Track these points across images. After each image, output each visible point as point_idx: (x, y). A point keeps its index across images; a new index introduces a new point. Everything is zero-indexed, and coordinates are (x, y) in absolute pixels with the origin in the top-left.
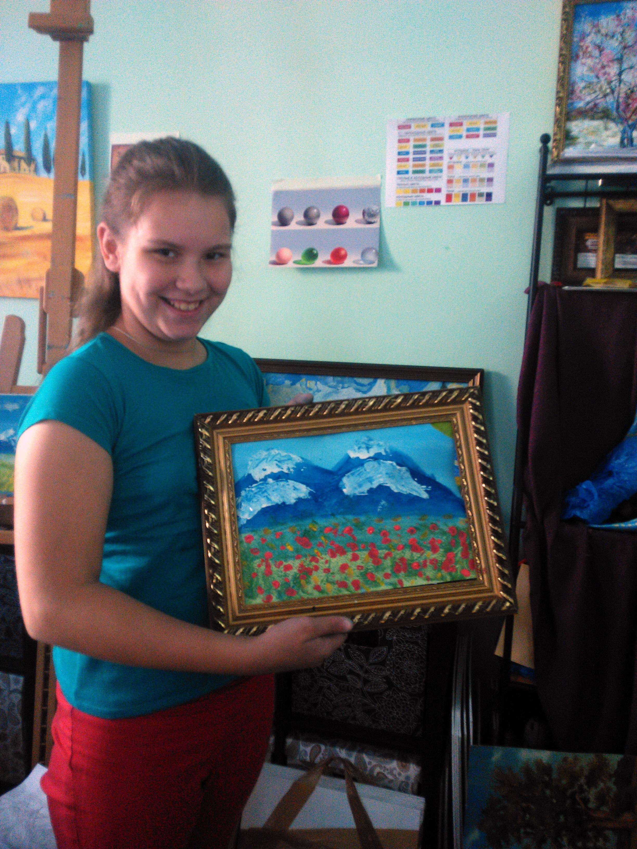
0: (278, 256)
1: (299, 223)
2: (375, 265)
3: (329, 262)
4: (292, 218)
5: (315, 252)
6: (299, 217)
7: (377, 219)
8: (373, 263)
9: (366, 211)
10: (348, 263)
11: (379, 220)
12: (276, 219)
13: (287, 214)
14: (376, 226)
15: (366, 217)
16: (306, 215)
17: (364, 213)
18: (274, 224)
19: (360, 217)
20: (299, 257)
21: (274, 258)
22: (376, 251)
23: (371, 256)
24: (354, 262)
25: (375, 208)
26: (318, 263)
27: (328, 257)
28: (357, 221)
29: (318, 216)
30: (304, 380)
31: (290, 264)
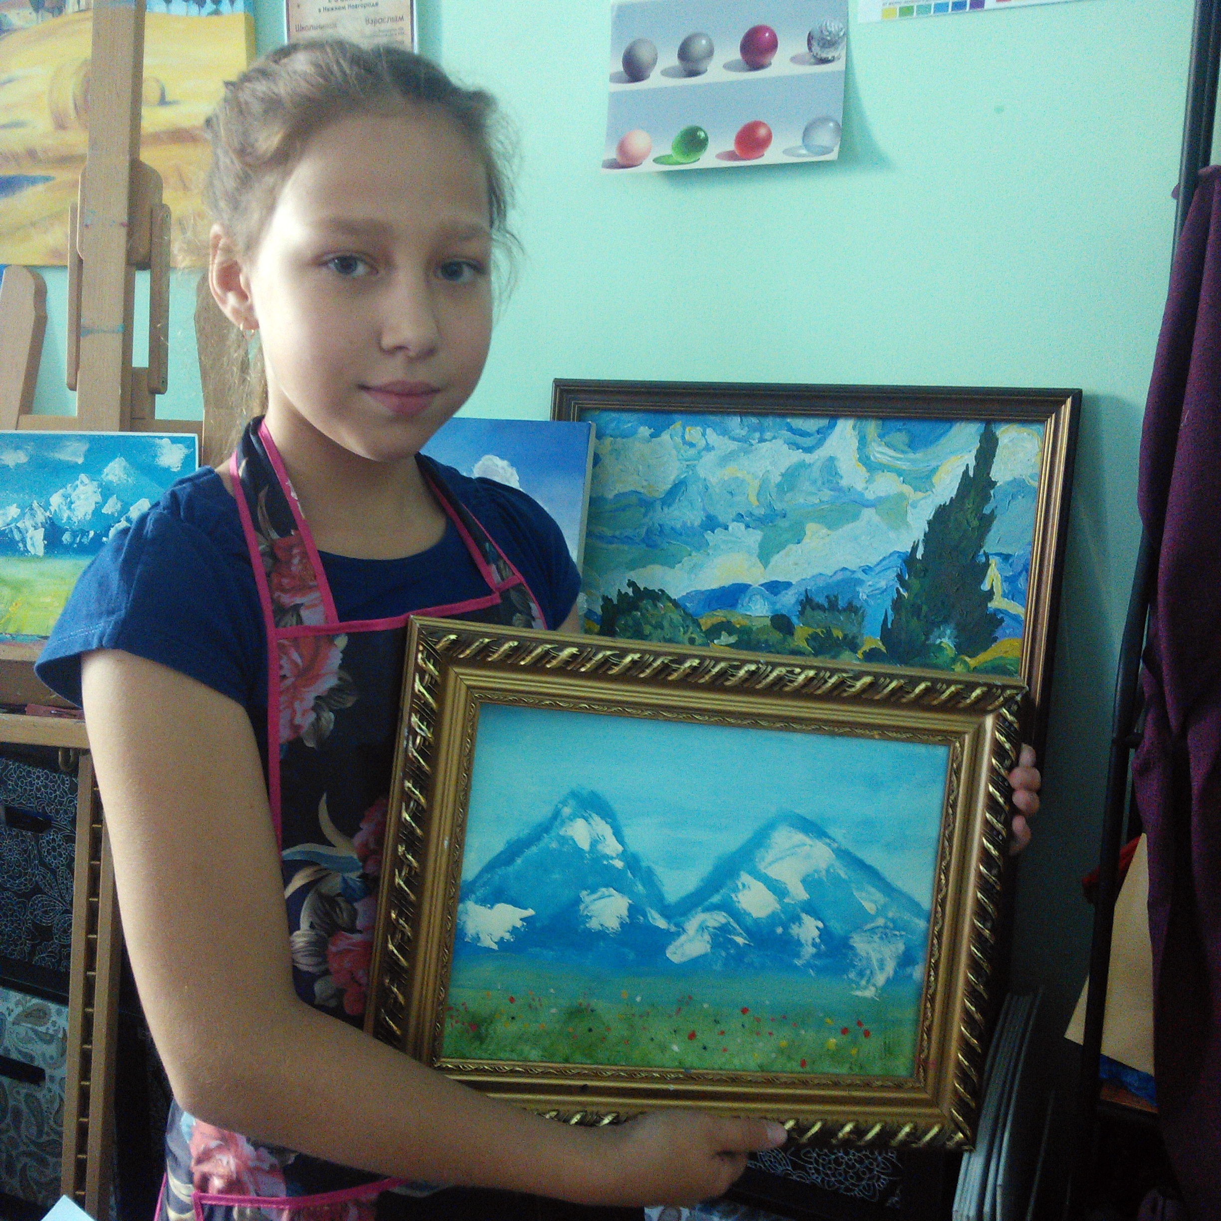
0: (622, 149)
1: (666, 73)
2: (833, 156)
3: (731, 156)
4: (654, 62)
5: (702, 135)
6: (669, 59)
7: (840, 52)
8: (827, 150)
9: (816, 34)
10: (772, 155)
11: (843, 53)
12: (620, 67)
13: (644, 54)
14: (838, 66)
15: (816, 48)
16: (684, 53)
17: (810, 39)
18: (615, 79)
19: (802, 48)
20: (666, 148)
21: (613, 154)
22: (837, 124)
23: (825, 137)
24: (786, 152)
25: (834, 26)
26: (708, 159)
27: (730, 145)
28: (794, 60)
29: (710, 53)
30: (678, 425)
31: (648, 166)
